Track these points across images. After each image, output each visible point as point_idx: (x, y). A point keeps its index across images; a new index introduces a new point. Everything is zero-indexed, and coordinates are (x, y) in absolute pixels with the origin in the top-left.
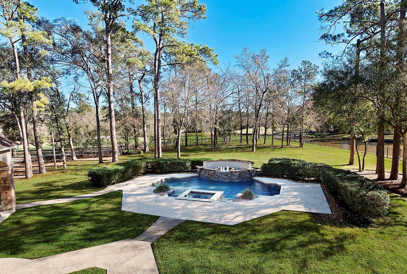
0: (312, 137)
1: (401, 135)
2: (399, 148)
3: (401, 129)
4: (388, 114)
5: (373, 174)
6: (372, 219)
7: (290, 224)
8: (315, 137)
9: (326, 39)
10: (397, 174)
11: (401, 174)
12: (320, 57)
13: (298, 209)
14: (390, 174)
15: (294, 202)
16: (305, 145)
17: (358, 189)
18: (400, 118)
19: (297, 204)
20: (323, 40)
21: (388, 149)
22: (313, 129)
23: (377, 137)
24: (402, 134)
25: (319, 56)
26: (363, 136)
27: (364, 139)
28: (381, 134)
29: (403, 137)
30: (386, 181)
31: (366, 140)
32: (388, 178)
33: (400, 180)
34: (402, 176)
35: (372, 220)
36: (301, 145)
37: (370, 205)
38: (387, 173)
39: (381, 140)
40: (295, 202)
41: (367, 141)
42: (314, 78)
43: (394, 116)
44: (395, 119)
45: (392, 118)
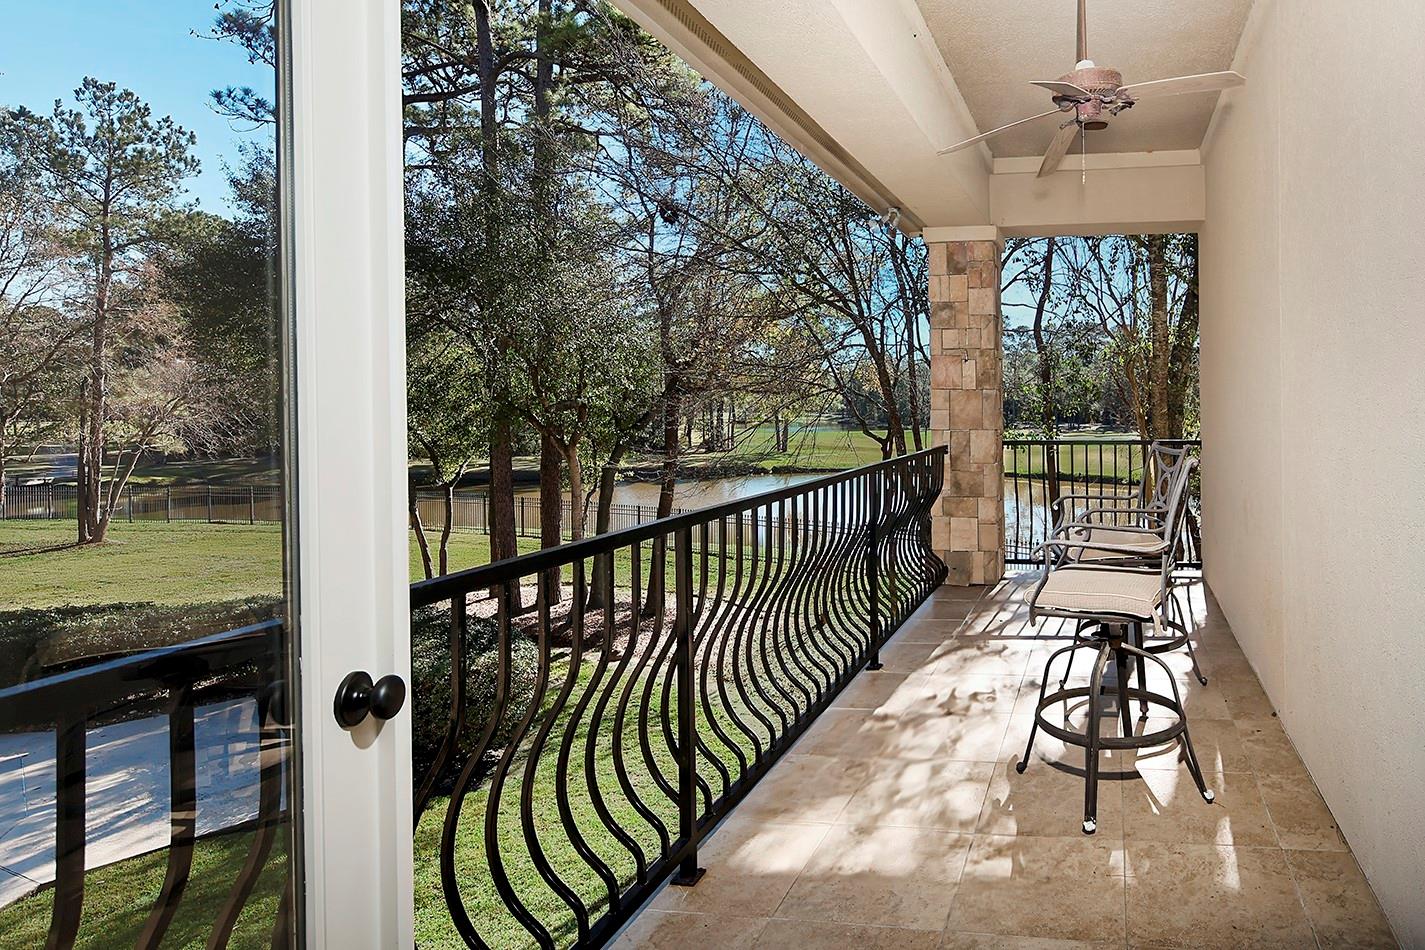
0: (153, 485)
1: (562, 452)
2: (558, 496)
3: (561, 433)
4: (519, 383)
5: (479, 601)
6: (494, 753)
7: (110, 930)
8: (173, 485)
9: (249, 39)
10: (557, 585)
11: (568, 584)
12: (219, 108)
13: (155, 840)
14: (535, 590)
15: (111, 823)
16: (117, 531)
17: (440, 658)
18: (557, 398)
19: (138, 821)
20: (236, 38)
21: (523, 503)
22: (168, 442)
23: (486, 465)
24: (566, 448)
25: (214, 100)
26: (436, 463)
27: (439, 474)
28: (501, 453)
29: (569, 458)
30: (526, 615)
31: (447, 478)
32: (530, 604)
33: (567, 603)
34: (570, 589)
35: (494, 756)
36: (91, 532)
37: (485, 703)
38: (526, 588)
39: (504, 474)
40: (120, 817)
41: (451, 483)
42: (169, 184)
43: (539, 392)
44: (542, 401)
45: (534, 398)
